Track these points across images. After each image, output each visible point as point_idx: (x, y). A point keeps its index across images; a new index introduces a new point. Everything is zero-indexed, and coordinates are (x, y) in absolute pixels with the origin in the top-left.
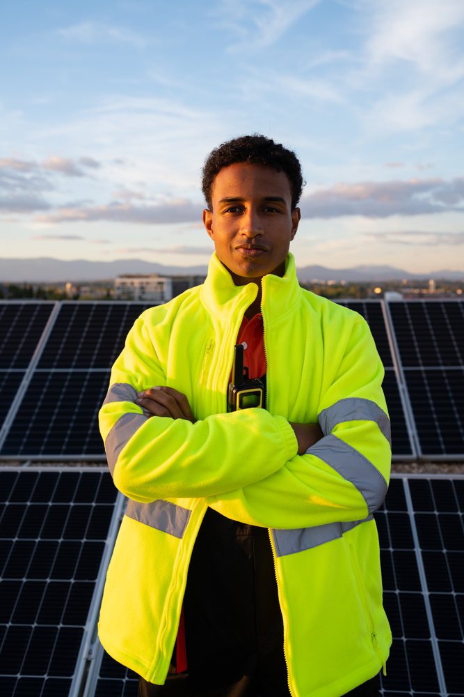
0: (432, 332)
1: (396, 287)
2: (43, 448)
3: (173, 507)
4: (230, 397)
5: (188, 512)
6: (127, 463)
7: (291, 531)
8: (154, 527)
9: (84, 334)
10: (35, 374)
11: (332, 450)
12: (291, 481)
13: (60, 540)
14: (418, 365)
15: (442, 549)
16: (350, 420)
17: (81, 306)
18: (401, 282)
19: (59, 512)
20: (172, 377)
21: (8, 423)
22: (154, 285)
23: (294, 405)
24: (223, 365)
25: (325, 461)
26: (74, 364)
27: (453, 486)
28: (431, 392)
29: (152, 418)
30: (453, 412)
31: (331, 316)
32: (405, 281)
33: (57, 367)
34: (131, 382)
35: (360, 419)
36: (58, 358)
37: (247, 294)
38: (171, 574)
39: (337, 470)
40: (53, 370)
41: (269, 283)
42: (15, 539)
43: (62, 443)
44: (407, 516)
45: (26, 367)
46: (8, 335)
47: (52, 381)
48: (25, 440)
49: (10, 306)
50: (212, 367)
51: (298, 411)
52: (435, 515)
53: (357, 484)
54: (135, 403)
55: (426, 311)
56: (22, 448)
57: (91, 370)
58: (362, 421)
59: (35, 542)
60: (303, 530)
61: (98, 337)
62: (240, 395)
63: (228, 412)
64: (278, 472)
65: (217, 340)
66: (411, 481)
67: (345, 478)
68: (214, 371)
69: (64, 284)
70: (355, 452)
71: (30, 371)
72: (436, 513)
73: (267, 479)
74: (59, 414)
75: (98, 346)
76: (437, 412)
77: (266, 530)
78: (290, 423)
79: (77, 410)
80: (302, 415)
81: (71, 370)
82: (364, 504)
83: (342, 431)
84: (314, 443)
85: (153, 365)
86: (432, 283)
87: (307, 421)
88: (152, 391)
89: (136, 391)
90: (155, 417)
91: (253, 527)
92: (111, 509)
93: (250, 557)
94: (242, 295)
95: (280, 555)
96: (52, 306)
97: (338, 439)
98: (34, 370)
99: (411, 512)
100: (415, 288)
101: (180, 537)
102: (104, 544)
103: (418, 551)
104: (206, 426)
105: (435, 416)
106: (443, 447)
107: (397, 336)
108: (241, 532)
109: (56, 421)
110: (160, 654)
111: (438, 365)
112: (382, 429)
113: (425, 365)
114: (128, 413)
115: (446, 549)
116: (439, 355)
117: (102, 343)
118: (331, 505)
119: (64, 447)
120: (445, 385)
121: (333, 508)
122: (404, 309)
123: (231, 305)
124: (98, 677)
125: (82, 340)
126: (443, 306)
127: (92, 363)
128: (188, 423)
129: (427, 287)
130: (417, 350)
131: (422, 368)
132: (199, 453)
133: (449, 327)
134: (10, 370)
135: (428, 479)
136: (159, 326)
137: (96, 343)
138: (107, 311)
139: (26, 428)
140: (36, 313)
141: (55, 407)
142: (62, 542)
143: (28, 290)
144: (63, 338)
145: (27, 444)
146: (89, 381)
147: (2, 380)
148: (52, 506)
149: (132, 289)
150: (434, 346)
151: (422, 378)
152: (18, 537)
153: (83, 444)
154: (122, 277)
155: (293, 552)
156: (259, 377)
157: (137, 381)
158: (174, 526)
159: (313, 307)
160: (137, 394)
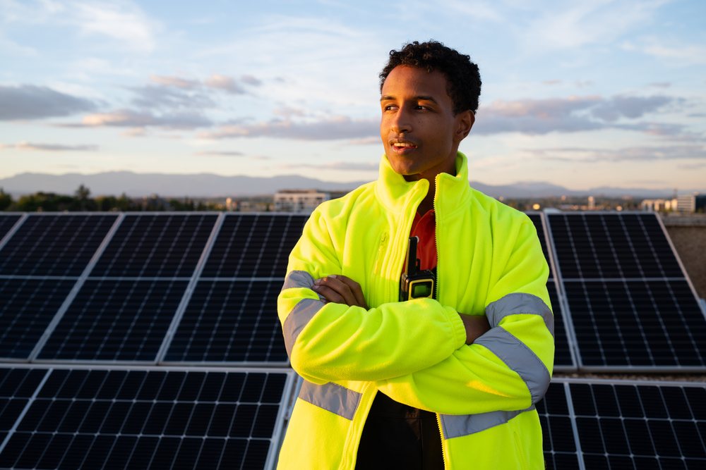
0: (592, 244)
1: (555, 203)
2: (206, 354)
3: (345, 390)
4: (402, 286)
5: (359, 395)
6: (304, 346)
7: (458, 417)
8: (326, 409)
9: (247, 245)
10: (199, 283)
11: (499, 341)
12: (458, 369)
13: (227, 438)
14: (578, 277)
15: (604, 453)
16: (518, 313)
17: (245, 217)
18: (560, 198)
19: (225, 411)
20: (347, 267)
21: (172, 330)
22: (312, 201)
23: (463, 297)
24: (396, 256)
25: (493, 352)
26: (237, 273)
27: (615, 391)
28: (592, 303)
29: (329, 304)
30: (613, 324)
32: (564, 198)
33: (221, 276)
34: (309, 270)
35: (528, 313)
36: (221, 267)
37: (418, 189)
38: (342, 454)
39: (504, 361)
40: (216, 279)
41: (442, 181)
42: (183, 437)
43: (225, 350)
44: (569, 420)
45: (190, 275)
46: (173, 244)
47: (215, 289)
48: (188, 347)
49: (175, 217)
50: (386, 258)
51: (467, 301)
52: (596, 419)
53: (522, 375)
54: (312, 289)
55: (586, 224)
56: (185, 354)
57: (253, 279)
58: (529, 315)
59: (202, 439)
60: (469, 416)
61: (261, 248)
62: (413, 285)
63: (400, 301)
64: (447, 360)
65: (391, 234)
66: (572, 386)
67: (511, 368)
68: (387, 262)
69: (225, 199)
70: (521, 344)
71: (194, 280)
72: (598, 417)
73: (435, 366)
74: (221, 322)
76: (598, 324)
77: (434, 415)
78: (459, 313)
79: (239, 318)
80: (471, 306)
81: (233, 279)
82: (528, 394)
83: (509, 323)
84: (482, 334)
85: (330, 255)
86: (591, 199)
87: (474, 313)
88: (329, 278)
89: (312, 278)
90: (331, 303)
91: (422, 412)
92: (276, 409)
93: (417, 439)
94: (414, 191)
95: (447, 437)
96: (216, 217)
97: (506, 332)
98: (198, 279)
99: (573, 416)
100: (574, 204)
101: (351, 418)
102: (269, 442)
103: (580, 454)
104: (380, 314)
105: (595, 327)
106: (604, 358)
107: (557, 247)
108: (410, 416)
109: (219, 329)
111: (599, 277)
112: (547, 324)
113: (584, 277)
114: (306, 299)
115: (608, 452)
116: (599, 267)
117: (264, 253)
118: (496, 393)
119: (226, 354)
120: (605, 296)
121: (498, 396)
122: (564, 221)
123: (404, 200)
125: (245, 250)
126: (602, 219)
127: (255, 273)
128: (363, 310)
129: (586, 204)
130: (577, 261)
131: (582, 280)
132: (373, 339)
134: (175, 279)
135: (590, 384)
136: (337, 218)
137: (259, 253)
138: (269, 222)
139: (190, 335)
140: (200, 224)
141: (218, 315)
142: (229, 440)
143: (188, 205)
144: (226, 247)
145: (190, 351)
146: (252, 289)
147: (166, 288)
148: (219, 405)
149: (291, 204)
150: (594, 259)
151: (582, 290)
152: (186, 435)
153: (245, 351)
154: (281, 192)
155: (460, 435)
156: (429, 268)
157: (314, 268)
158: (346, 408)
159: (483, 206)
160: (313, 281)
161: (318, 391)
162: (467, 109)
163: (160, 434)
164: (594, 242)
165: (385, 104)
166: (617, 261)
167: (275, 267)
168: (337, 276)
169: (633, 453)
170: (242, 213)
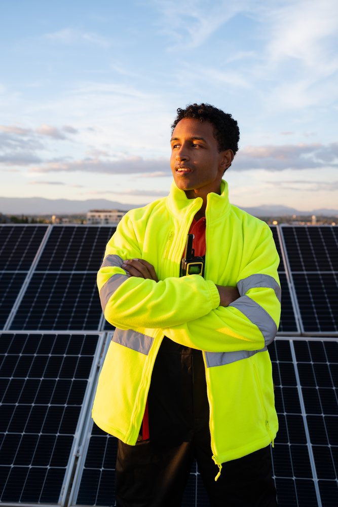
0: (312, 248)
1: (289, 220)
2: (39, 325)
3: (143, 336)
4: (182, 266)
5: (152, 339)
6: (114, 304)
7: (216, 353)
8: (131, 348)
10: (34, 274)
11: (247, 306)
13: (57, 379)
14: (302, 270)
16: (258, 287)
17: (67, 228)
18: (291, 217)
19: (56, 361)
20: (145, 253)
21: (15, 308)
22: (115, 218)
23: (222, 275)
24: (179, 247)
25: (241, 311)
26: (61, 267)
27: (324, 345)
28: (311, 288)
29: (131, 277)
30: (326, 303)
31: (248, 223)
32: (294, 216)
33: (49, 270)
34: (119, 254)
36: (50, 263)
37: (195, 204)
39: (248, 317)
40: (47, 272)
41: (212, 198)
42: (27, 378)
43: (53, 322)
44: (292, 365)
45: (28, 269)
46: (16, 247)
47: (46, 278)
48: (27, 320)
50: (171, 249)
51: (224, 278)
53: (259, 326)
54: (122, 268)
55: (308, 233)
56: (25, 325)
57: (73, 272)
58: (266, 288)
59: (40, 380)
60: (224, 353)
62: (190, 265)
63: (180, 276)
64: (208, 315)
65: (176, 232)
66: (295, 342)
67: (253, 322)
68: (173, 250)
69: (51, 216)
70: (259, 307)
71: (31, 272)
72: (312, 363)
73: (201, 319)
74: (51, 302)
75: (78, 255)
76: (315, 303)
77: (201, 352)
78: (216, 285)
79: (63, 300)
80: (227, 281)
81: (59, 272)
82: (263, 340)
84: (235, 300)
86: (314, 218)
87: (229, 285)
88: (133, 261)
89: (122, 259)
90: (133, 277)
91: (193, 350)
92: (91, 359)
93: (189, 368)
94: (193, 205)
95: (209, 366)
96: (46, 227)
97: (250, 299)
98: (33, 272)
99: (295, 363)
100: (302, 221)
101: (147, 354)
102: (87, 382)
103: (299, 387)
104: (164, 285)
105: (313, 305)
106: (319, 326)
107: (288, 250)
108: (185, 352)
109: (49, 307)
110: (133, 427)
111: (316, 270)
112: (277, 295)
113: (307, 270)
114: (117, 274)
115: (318, 386)
116: (317, 264)
117: (81, 253)
118: (242, 338)
119: (54, 325)
120: (320, 284)
122: (293, 232)
123: (185, 210)
124: (84, 468)
126: (319, 230)
127: (74, 267)
128: (154, 282)
129: (310, 221)
130: (302, 260)
131: (305, 272)
132: (159, 300)
133: (324, 244)
134: (17, 272)
135: (307, 341)
136: (140, 221)
137: (77, 253)
138: (85, 231)
139: (28, 312)
140: (35, 233)
141: (48, 297)
142: (58, 380)
143: (25, 220)
144: (54, 249)
145: (28, 323)
146: (72, 279)
147: (11, 279)
148: (51, 357)
149: (99, 220)
150: (313, 258)
151: (305, 279)
152: (29, 377)
153: (68, 323)
154: (92, 211)
155: (217, 365)
156: (201, 255)
157: (123, 253)
158: (143, 348)
159: (238, 216)
160: (122, 261)
161: (125, 335)
162: (228, 149)
163: (10, 377)
164: (313, 246)
165: (173, 143)
166: (329, 259)
167: (89, 263)
168: (139, 260)
169: (335, 386)
170: (64, 225)
